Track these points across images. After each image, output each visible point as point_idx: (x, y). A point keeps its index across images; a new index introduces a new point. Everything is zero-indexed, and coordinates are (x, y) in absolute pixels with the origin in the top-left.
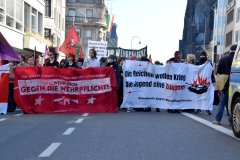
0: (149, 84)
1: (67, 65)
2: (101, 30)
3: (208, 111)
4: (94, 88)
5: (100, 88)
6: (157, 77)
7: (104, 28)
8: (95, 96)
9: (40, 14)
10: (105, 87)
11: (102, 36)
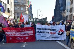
0: (44, 32)
1: (19, 27)
2: (27, 7)
3: (64, 40)
4: (27, 34)
5: (30, 34)
6: (47, 29)
7: (28, 6)
8: (28, 36)
9: (6, 4)
10: (31, 33)
11: (27, 9)
